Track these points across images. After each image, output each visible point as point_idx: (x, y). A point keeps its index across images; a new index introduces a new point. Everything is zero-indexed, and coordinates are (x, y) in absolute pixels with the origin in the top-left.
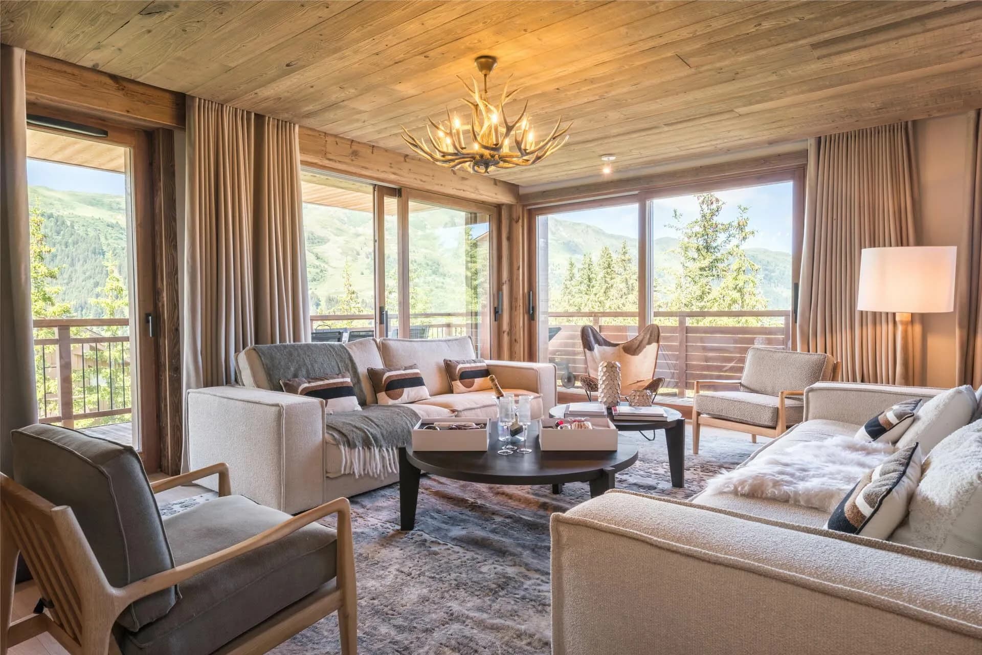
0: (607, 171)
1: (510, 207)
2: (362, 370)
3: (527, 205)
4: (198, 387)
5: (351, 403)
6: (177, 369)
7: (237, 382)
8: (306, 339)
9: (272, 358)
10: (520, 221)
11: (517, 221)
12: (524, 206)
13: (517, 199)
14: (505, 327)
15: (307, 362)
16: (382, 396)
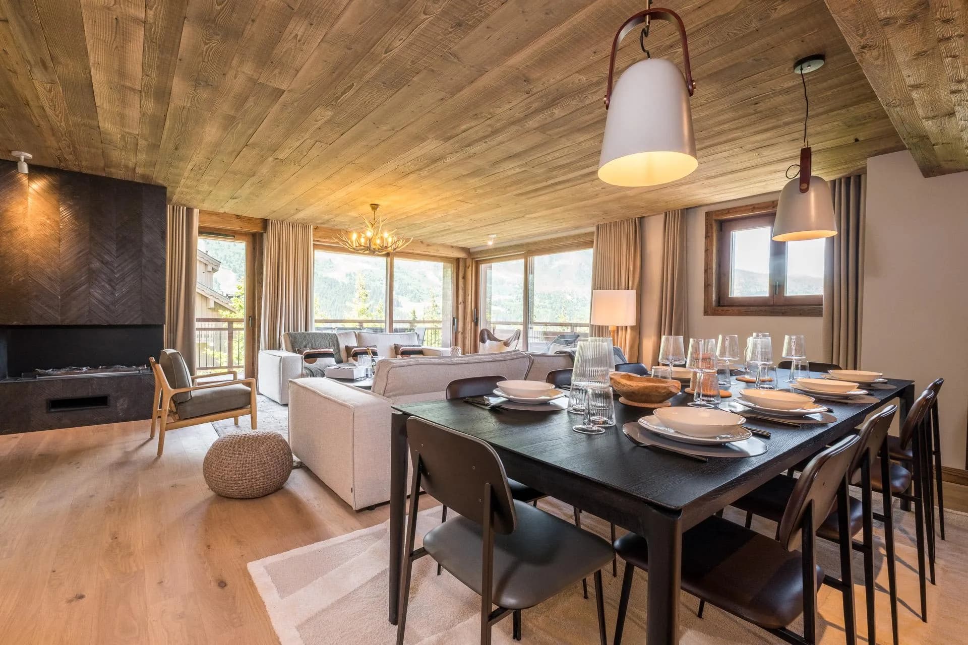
0: (490, 243)
1: (465, 259)
2: (342, 346)
3: (475, 258)
4: (265, 349)
5: (332, 360)
6: (259, 342)
7: (280, 348)
8: (313, 329)
9: (295, 338)
10: (470, 268)
11: (468, 268)
12: (473, 259)
13: (468, 255)
14: (460, 329)
15: (313, 341)
16: (351, 359)
